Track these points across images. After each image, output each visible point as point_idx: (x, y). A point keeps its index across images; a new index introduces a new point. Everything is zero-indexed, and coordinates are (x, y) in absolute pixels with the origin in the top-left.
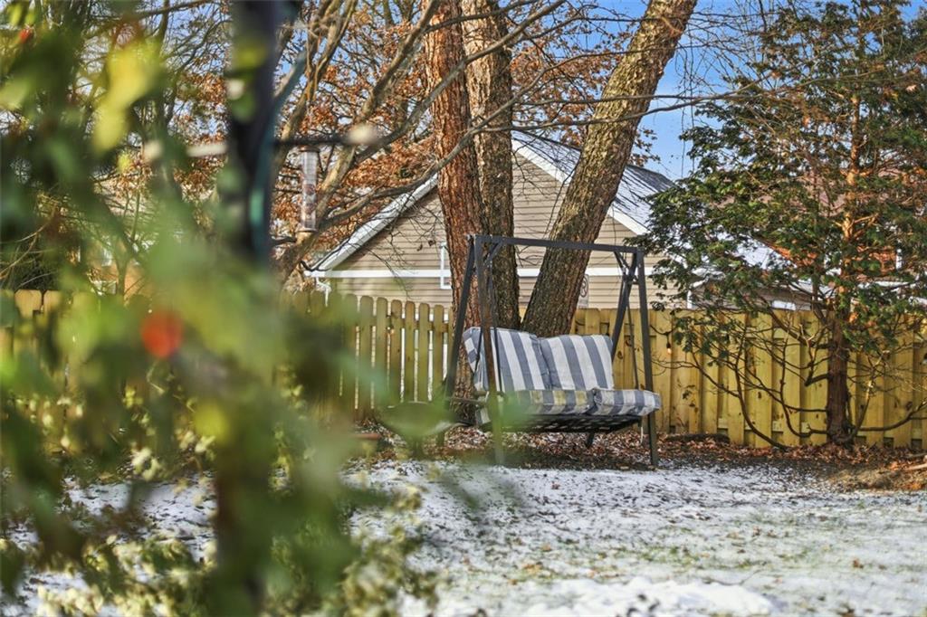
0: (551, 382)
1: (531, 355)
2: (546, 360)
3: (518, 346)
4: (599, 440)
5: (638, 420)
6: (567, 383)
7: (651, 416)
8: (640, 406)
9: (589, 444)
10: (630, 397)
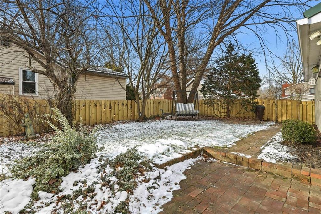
0: (185, 109)
1: (183, 106)
2: (185, 107)
3: (181, 105)
4: (194, 117)
5: (197, 114)
6: (188, 110)
7: (199, 113)
8: (196, 112)
9: (193, 117)
10: (195, 111)
